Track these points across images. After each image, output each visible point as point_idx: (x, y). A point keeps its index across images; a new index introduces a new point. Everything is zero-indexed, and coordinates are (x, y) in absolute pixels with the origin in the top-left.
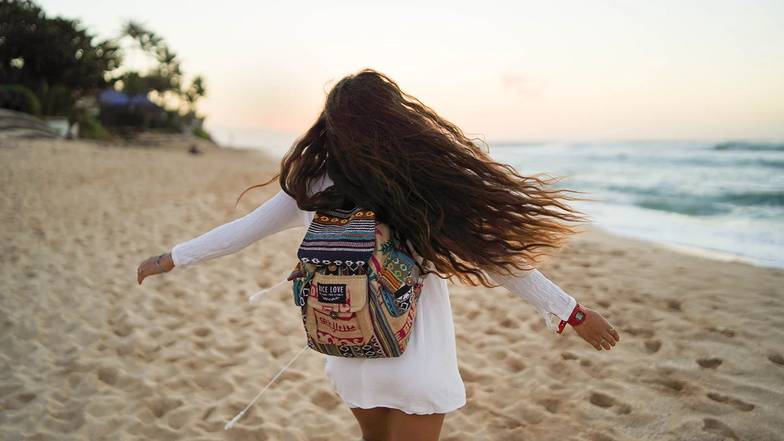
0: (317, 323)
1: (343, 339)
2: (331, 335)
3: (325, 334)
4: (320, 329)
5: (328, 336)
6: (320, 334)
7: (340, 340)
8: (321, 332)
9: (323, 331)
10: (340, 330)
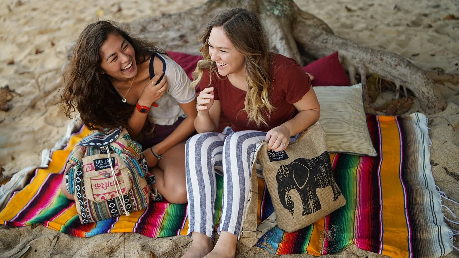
0: (92, 190)
1: (112, 192)
2: (103, 194)
3: (98, 195)
4: (94, 193)
5: (100, 196)
6: (95, 196)
7: (109, 193)
8: (95, 195)
9: (96, 194)
10: (111, 186)
